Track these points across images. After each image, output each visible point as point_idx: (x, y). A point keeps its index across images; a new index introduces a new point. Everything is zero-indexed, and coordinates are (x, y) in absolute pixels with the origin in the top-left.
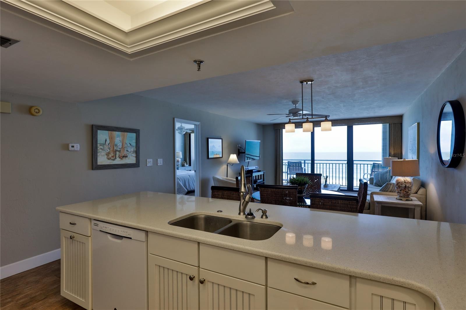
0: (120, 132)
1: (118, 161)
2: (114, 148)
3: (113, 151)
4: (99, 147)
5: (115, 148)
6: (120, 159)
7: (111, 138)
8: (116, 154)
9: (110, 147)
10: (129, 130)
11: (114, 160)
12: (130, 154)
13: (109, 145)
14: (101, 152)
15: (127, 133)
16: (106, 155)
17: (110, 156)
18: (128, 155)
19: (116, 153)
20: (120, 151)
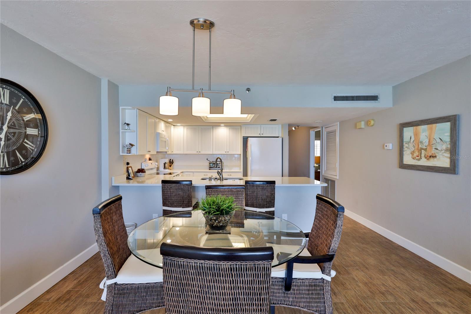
0: (427, 125)
1: (423, 162)
2: (418, 145)
3: (418, 149)
4: (405, 145)
5: (420, 146)
6: (426, 160)
7: (416, 135)
8: (421, 153)
9: (414, 145)
10: (438, 119)
11: (419, 160)
12: (440, 154)
13: (414, 142)
14: (407, 151)
15: (435, 124)
16: (411, 153)
17: (415, 155)
18: (437, 154)
19: (421, 151)
20: (425, 150)
